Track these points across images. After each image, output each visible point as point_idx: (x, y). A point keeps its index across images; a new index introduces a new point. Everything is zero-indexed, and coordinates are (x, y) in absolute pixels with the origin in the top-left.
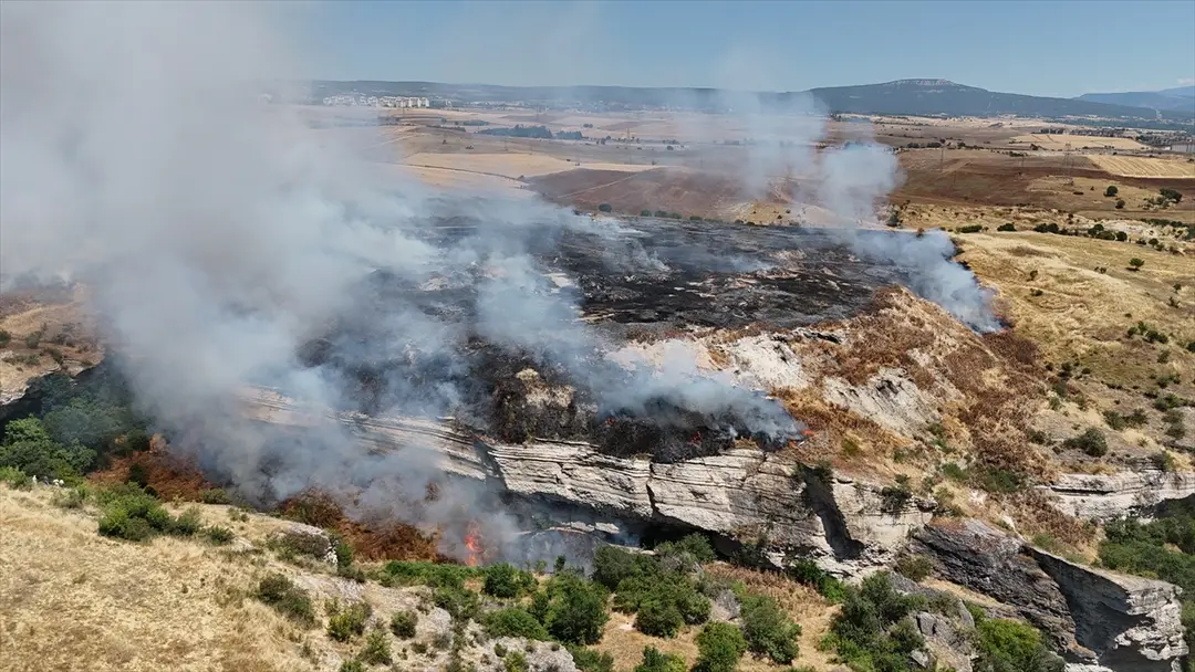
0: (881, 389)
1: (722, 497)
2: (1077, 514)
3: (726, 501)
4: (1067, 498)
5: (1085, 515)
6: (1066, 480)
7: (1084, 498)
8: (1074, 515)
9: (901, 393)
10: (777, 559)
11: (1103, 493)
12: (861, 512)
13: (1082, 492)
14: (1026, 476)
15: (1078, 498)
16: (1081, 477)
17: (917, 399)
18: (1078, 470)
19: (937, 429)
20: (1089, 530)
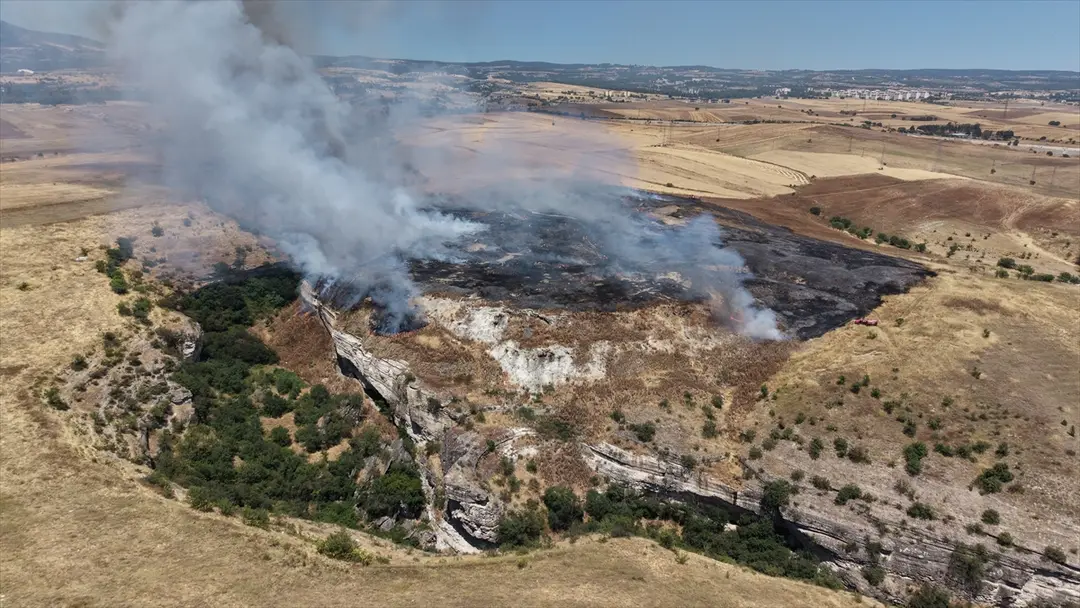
0: (542, 356)
1: (390, 382)
2: (597, 469)
3: (391, 384)
4: (597, 457)
5: (602, 472)
6: (603, 446)
7: (608, 462)
8: (594, 468)
9: (556, 363)
10: (397, 421)
11: (622, 464)
12: (417, 407)
13: (609, 458)
14: (579, 435)
15: (604, 460)
16: (614, 448)
17: (561, 369)
18: (617, 443)
19: (549, 388)
20: (595, 481)
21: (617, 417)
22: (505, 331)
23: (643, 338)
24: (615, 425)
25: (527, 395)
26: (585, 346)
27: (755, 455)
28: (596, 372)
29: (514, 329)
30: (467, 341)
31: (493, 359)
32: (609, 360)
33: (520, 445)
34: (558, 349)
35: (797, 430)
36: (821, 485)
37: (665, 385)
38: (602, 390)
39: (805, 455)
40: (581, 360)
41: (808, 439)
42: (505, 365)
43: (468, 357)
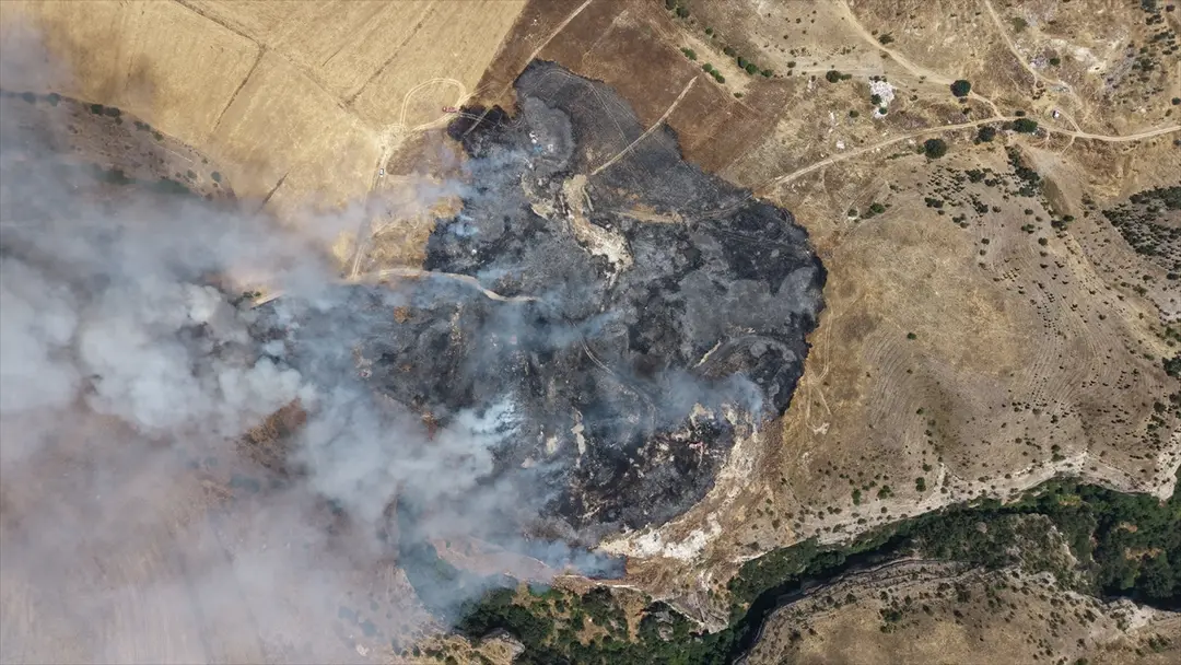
17: (700, 539)
18: (744, 554)
19: (701, 550)
20: (739, 565)
21: (738, 544)
22: (663, 540)
23: (725, 497)
24: (739, 548)
25: (695, 560)
26: (705, 522)
27: (798, 526)
28: (717, 530)
29: (667, 536)
30: (650, 557)
31: (669, 558)
32: (718, 520)
33: (705, 579)
34: (693, 533)
35: (811, 508)
36: (827, 529)
37: (748, 515)
38: (724, 537)
39: (818, 518)
40: (707, 530)
41: (817, 512)
42: (676, 555)
43: (657, 566)
